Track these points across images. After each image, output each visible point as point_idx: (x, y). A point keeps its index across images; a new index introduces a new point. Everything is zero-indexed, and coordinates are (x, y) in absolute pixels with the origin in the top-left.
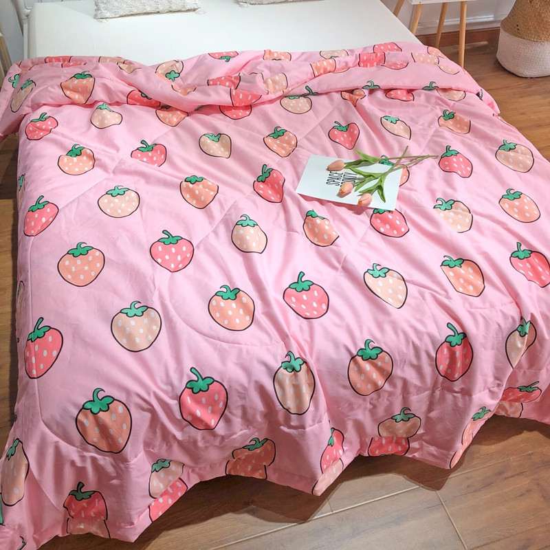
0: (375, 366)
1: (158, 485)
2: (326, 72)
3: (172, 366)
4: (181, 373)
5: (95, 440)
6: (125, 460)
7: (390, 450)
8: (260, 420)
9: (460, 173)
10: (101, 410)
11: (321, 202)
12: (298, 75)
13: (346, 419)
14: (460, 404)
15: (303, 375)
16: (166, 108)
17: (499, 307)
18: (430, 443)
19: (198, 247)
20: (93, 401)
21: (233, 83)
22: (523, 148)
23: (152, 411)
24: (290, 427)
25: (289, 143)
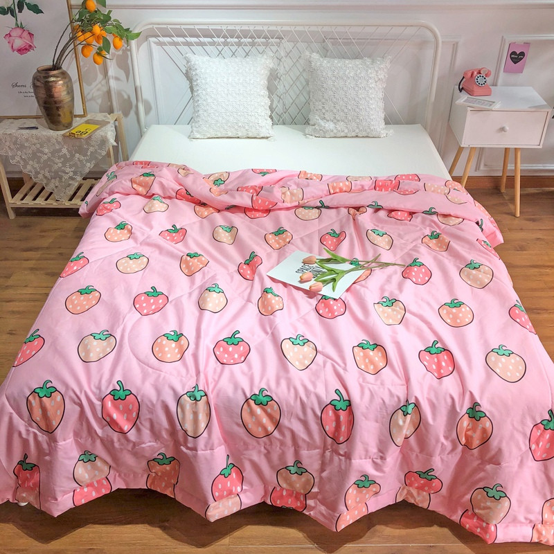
0: (265, 411)
1: (82, 472)
2: (341, 191)
3: (106, 376)
4: (110, 381)
5: (38, 419)
6: (55, 441)
7: (290, 503)
8: (165, 436)
9: (414, 280)
10: (45, 396)
11: (285, 285)
12: (315, 192)
13: (242, 457)
14: (343, 467)
15: (201, 404)
16: (203, 205)
17: (388, 385)
18: (323, 502)
19: (171, 302)
20: (42, 388)
21: (256, 190)
22: (487, 268)
23: (81, 405)
24: (188, 448)
25: (284, 240)
